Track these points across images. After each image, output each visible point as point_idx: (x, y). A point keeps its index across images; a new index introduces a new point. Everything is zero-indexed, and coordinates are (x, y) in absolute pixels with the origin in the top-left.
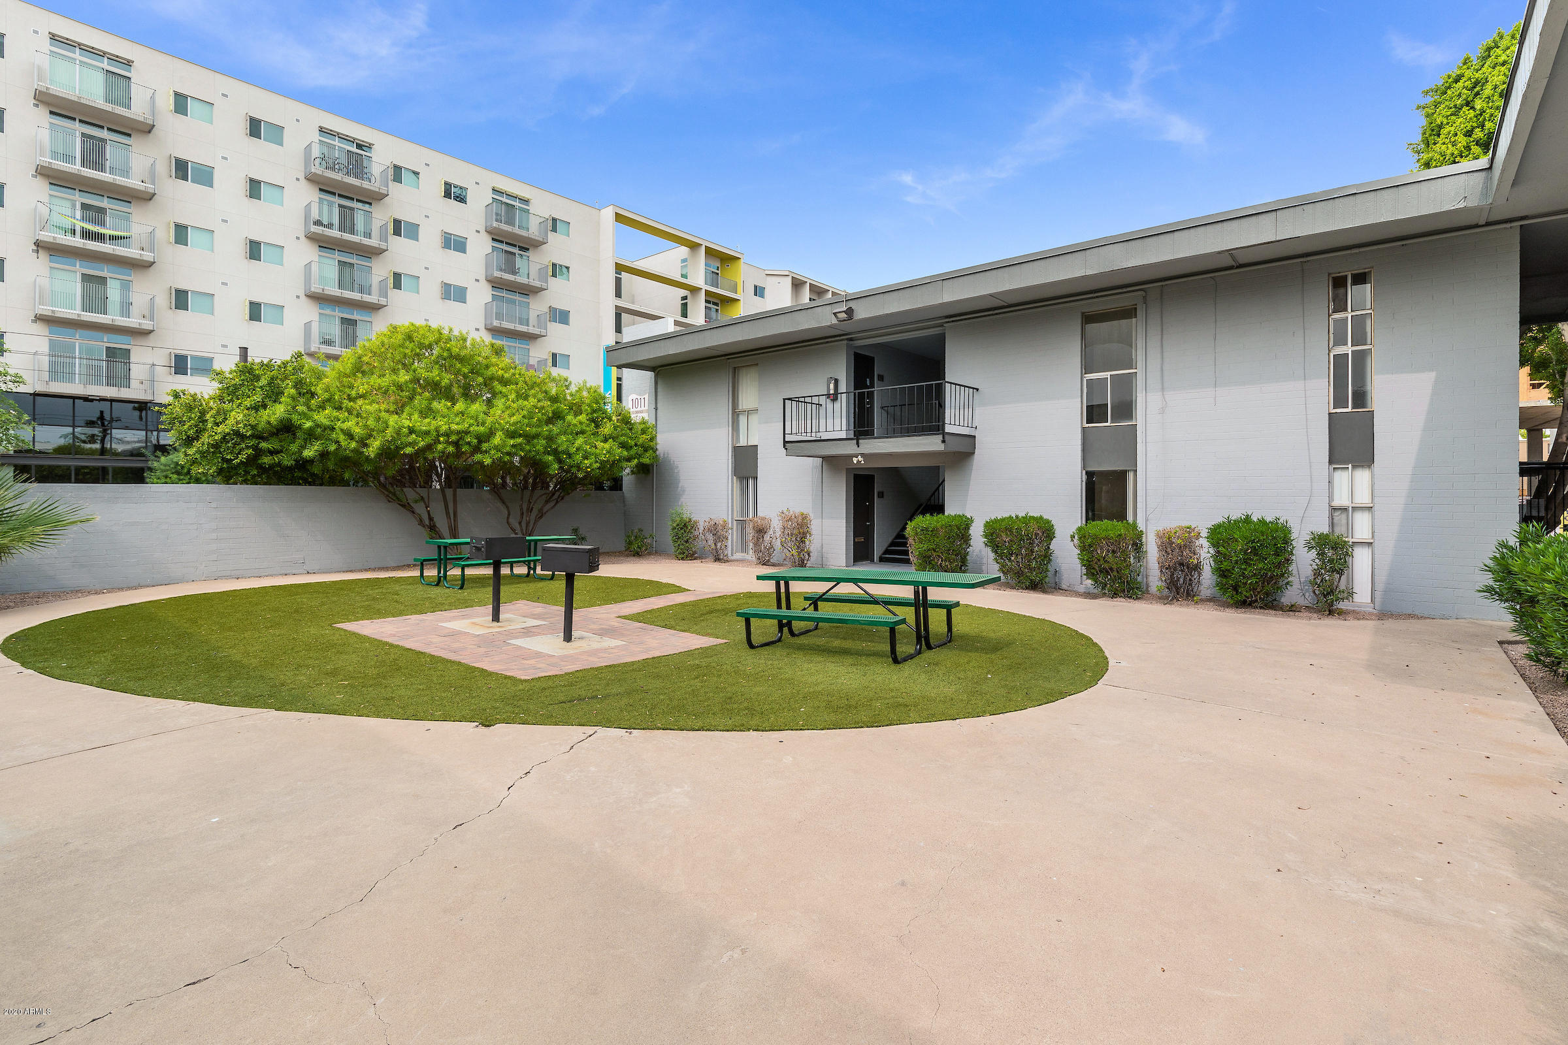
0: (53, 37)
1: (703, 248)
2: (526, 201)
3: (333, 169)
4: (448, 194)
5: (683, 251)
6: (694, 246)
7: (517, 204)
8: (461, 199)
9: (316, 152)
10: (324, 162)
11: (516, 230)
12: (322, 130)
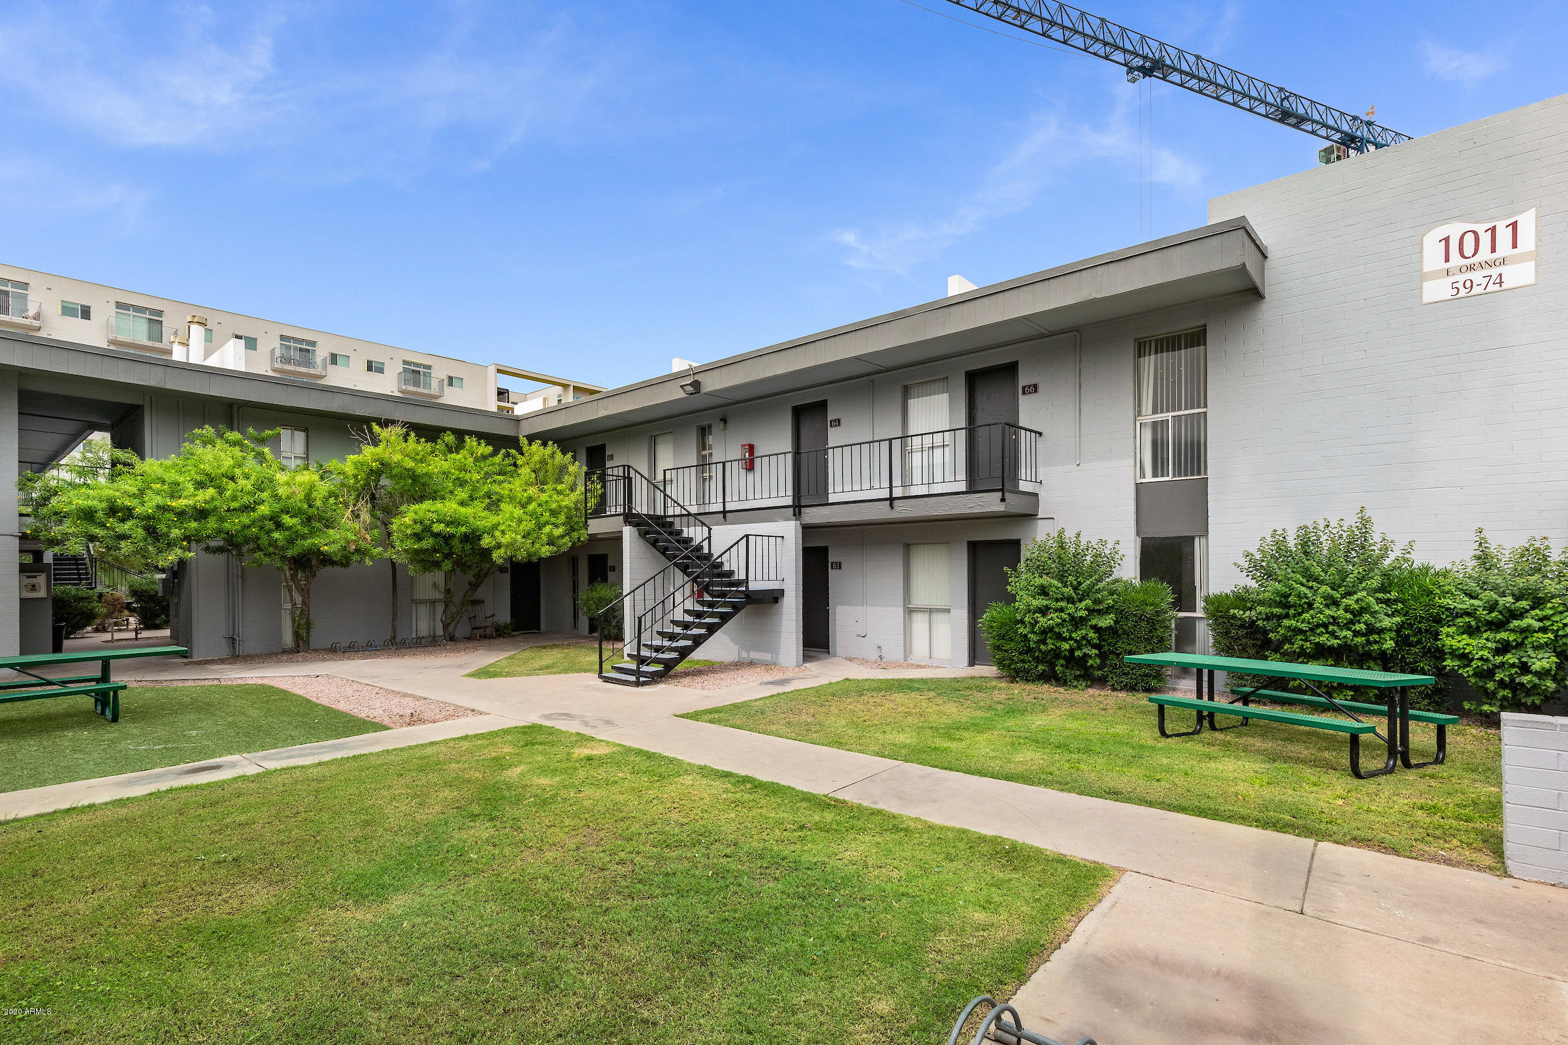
0: (119, 305)
1: (572, 387)
2: (429, 367)
3: (290, 363)
4: (370, 368)
5: (559, 389)
6: (565, 386)
7: (422, 370)
8: (381, 370)
9: (278, 353)
10: (283, 360)
11: (421, 390)
12: (282, 337)
